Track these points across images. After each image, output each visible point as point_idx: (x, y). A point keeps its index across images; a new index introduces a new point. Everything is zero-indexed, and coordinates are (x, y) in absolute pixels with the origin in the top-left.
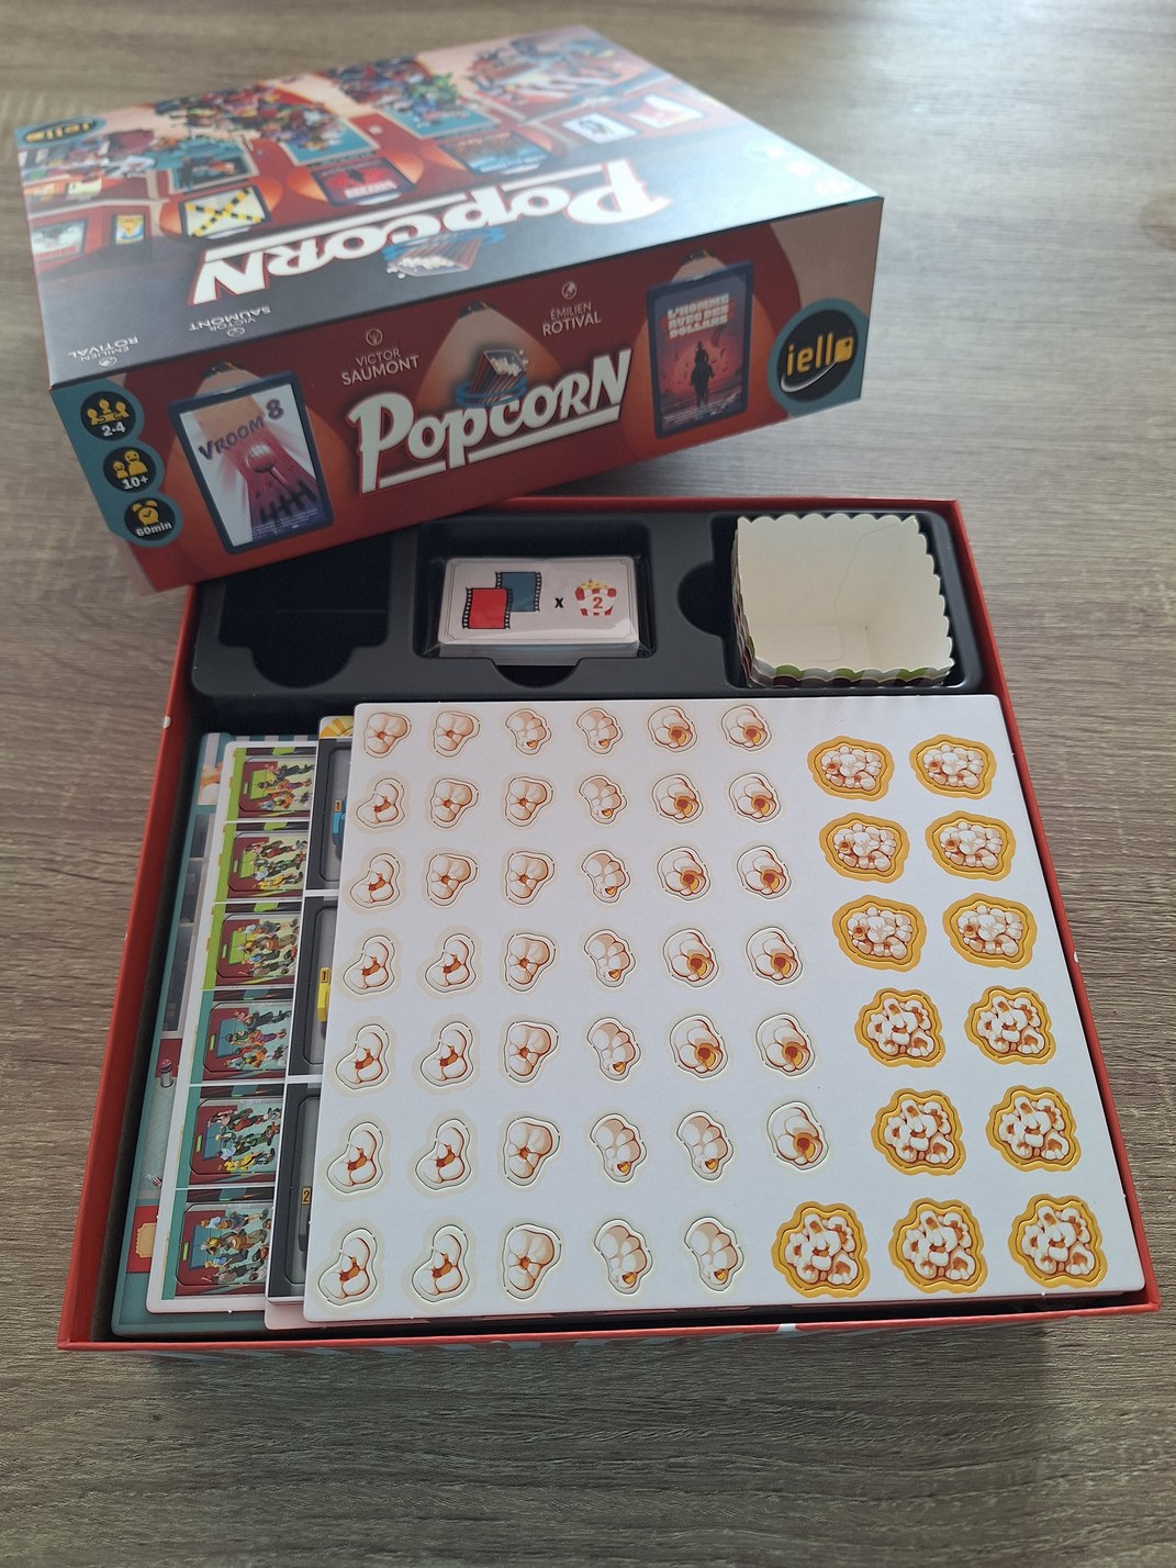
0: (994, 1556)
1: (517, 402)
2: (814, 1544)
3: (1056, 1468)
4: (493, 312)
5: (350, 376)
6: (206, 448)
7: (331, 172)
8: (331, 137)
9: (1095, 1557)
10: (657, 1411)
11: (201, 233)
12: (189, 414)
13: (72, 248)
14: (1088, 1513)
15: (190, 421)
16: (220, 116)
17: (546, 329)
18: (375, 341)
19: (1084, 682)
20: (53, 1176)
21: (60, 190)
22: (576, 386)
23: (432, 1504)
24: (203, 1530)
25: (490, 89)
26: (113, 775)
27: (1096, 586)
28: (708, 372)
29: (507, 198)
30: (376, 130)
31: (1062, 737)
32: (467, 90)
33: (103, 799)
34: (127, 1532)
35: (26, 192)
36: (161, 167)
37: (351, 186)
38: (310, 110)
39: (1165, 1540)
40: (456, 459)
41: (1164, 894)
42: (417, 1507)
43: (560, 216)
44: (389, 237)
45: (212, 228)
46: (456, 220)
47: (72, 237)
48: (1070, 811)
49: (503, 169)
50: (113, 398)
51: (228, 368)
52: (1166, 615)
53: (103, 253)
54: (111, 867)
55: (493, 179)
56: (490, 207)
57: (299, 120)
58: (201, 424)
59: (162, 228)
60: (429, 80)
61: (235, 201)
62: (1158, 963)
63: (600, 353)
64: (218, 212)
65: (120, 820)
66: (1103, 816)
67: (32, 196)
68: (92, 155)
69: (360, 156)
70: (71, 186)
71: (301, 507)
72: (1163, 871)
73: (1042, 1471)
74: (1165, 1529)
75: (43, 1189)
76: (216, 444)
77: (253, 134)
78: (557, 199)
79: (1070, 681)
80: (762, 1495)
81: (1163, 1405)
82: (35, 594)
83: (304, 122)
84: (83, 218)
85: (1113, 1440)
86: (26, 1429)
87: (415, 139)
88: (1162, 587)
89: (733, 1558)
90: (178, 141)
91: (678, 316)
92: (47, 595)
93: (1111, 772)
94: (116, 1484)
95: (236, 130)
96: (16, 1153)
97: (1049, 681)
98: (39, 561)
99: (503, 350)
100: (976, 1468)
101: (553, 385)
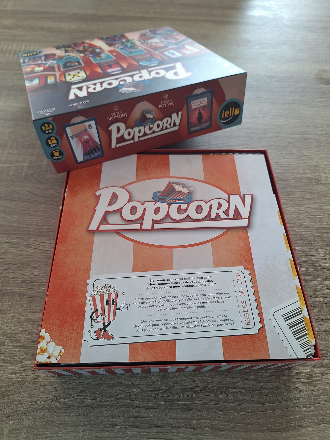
0: (279, 427)
1: (152, 125)
2: (231, 424)
3: (295, 404)
4: (147, 102)
5: (110, 118)
6: (72, 137)
7: (103, 65)
8: (103, 56)
9: (306, 428)
10: (189, 389)
11: (70, 81)
12: (68, 128)
13: (36, 85)
14: (304, 416)
15: (68, 130)
16: (73, 50)
17: (160, 106)
18: (116, 109)
19: (301, 198)
20: (29, 328)
21: (32, 69)
22: (167, 121)
23: (130, 413)
24: (69, 420)
25: (144, 43)
26: (45, 222)
27: (304, 173)
28: (202, 117)
29: (150, 72)
30: (115, 54)
31: (295, 212)
32: (138, 43)
33: (42, 228)
34: (49, 421)
35: (23, 70)
36: (58, 64)
37: (109, 69)
38: (97, 49)
39: (325, 424)
40: (136, 139)
41: (323, 254)
42: (126, 414)
43: (163, 77)
44: (119, 82)
45: (73, 80)
46: (137, 78)
47: (36, 82)
48: (298, 232)
49: (148, 65)
50: (49, 124)
51: (78, 116)
52: (323, 180)
53: (44, 86)
54: (44, 246)
55: (146, 67)
56: (145, 75)
57: (95, 52)
58: (71, 130)
59: (60, 80)
60: (128, 41)
61: (79, 73)
62: (321, 272)
63: (174, 112)
64: (74, 75)
65: (47, 234)
66: (306, 233)
67: (25, 71)
68: (40, 60)
69: (111, 61)
70: (35, 68)
71: (96, 152)
72: (322, 248)
73: (291, 405)
74: (324, 421)
75: (27, 331)
76: (75, 136)
77: (82, 55)
78: (162, 73)
79: (298, 198)
80: (217, 411)
81: (323, 388)
82: (23, 175)
83: (96, 52)
84: (39, 77)
85: (310, 397)
86: (23, 394)
87: (126, 57)
88: (322, 173)
89: (210, 428)
90: (63, 57)
91: (194, 103)
92: (27, 175)
93: (308, 222)
94: (46, 408)
95: (77, 54)
96: (19, 321)
97: (292, 198)
98: (24, 166)
99: (149, 112)
100: (274, 404)
101: (161, 121)
